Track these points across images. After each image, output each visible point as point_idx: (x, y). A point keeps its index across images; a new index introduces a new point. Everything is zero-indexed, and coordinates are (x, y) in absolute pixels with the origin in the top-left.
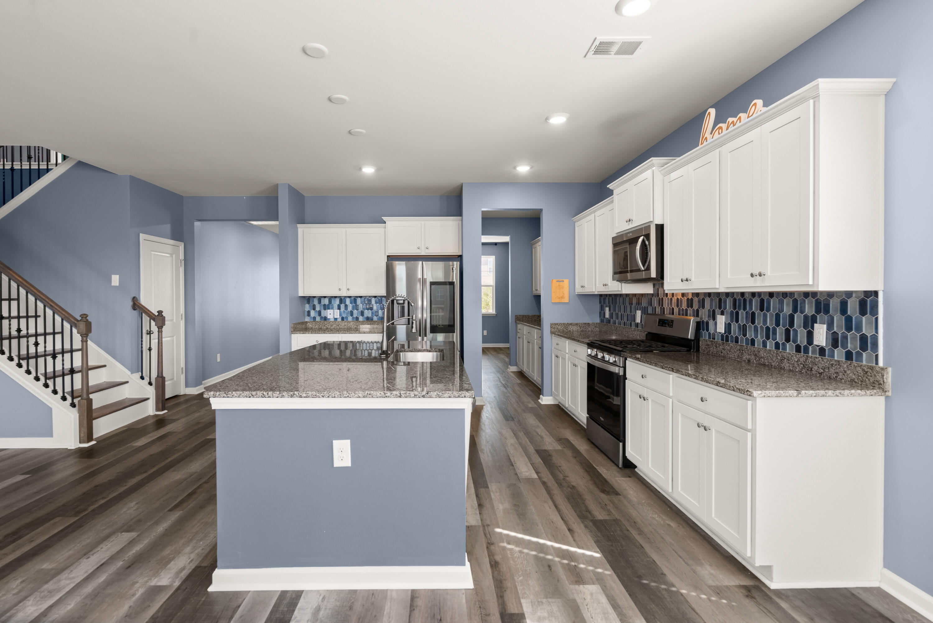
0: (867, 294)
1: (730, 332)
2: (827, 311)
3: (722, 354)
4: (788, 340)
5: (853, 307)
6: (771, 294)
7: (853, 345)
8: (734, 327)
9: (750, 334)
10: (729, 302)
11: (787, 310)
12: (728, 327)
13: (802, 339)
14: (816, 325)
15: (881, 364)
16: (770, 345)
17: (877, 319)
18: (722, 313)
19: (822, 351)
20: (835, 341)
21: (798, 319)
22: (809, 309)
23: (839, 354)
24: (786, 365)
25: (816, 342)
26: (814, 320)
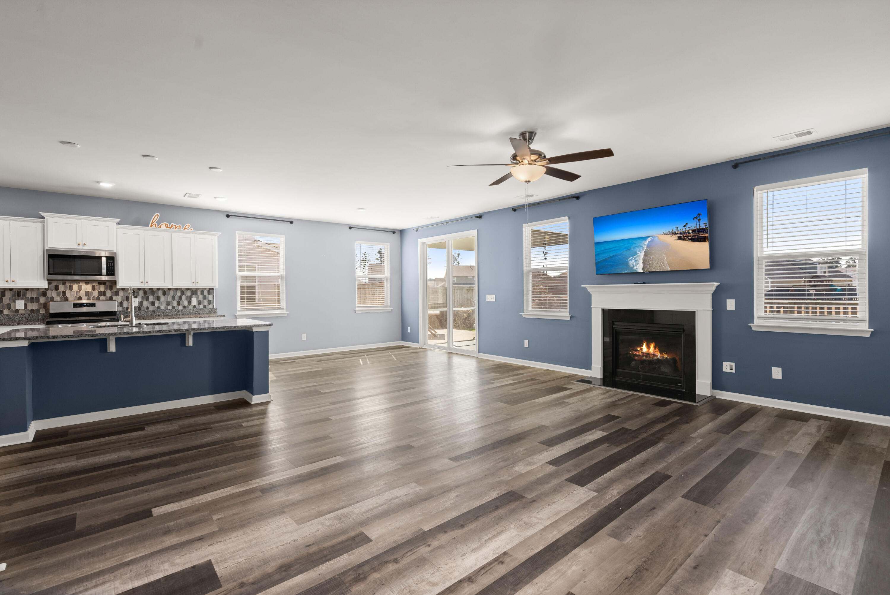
0: (210, 289)
1: (142, 305)
2: (196, 294)
3: (139, 315)
4: (179, 304)
5: (206, 293)
6: (170, 289)
7: (206, 303)
8: (145, 304)
9: (157, 304)
10: (141, 293)
11: (179, 294)
12: (141, 304)
13: (186, 303)
14: (192, 299)
15: (215, 307)
16: (170, 308)
17: (213, 296)
18: (135, 297)
19: (195, 306)
20: (199, 303)
21: (184, 297)
22: (189, 293)
23: (201, 307)
24: (180, 313)
25: (192, 304)
26: (191, 297)
